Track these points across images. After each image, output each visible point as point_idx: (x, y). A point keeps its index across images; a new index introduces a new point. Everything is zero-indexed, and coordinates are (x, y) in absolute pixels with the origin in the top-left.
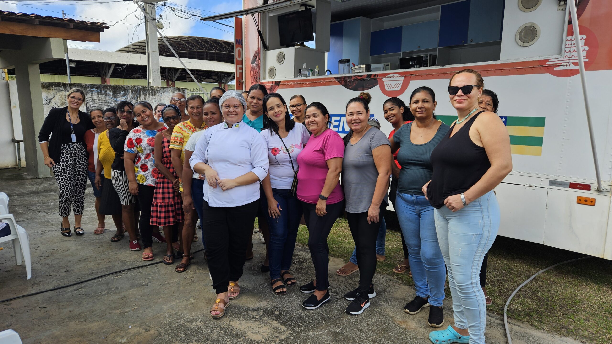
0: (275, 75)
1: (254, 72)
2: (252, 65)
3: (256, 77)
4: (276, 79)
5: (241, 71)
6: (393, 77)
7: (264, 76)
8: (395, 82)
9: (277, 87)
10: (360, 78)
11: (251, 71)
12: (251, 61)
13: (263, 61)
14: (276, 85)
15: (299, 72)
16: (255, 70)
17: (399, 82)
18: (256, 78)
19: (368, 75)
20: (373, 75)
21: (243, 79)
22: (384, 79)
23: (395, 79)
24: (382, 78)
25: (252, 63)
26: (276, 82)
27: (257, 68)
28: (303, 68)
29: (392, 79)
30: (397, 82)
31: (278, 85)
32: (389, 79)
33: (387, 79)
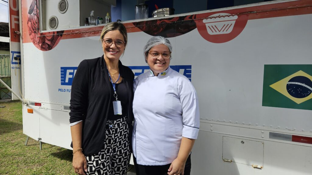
0: (56, 25)
1: (32, 22)
2: (29, 15)
3: (35, 27)
4: (59, 29)
5: (16, 22)
6: (219, 17)
7: (44, 27)
8: (223, 23)
9: (60, 37)
10: (169, 21)
11: (29, 22)
12: (28, 11)
13: (42, 11)
14: (58, 35)
15: (85, 21)
16: (33, 20)
17: (230, 23)
18: (34, 29)
19: (180, 17)
20: (188, 17)
21: (19, 31)
22: (204, 21)
23: (222, 19)
24: (203, 19)
25: (30, 13)
26: (58, 32)
27: (36, 17)
28: (90, 16)
29: (218, 19)
30: (226, 23)
31: (61, 35)
32: (213, 20)
33: (209, 20)
